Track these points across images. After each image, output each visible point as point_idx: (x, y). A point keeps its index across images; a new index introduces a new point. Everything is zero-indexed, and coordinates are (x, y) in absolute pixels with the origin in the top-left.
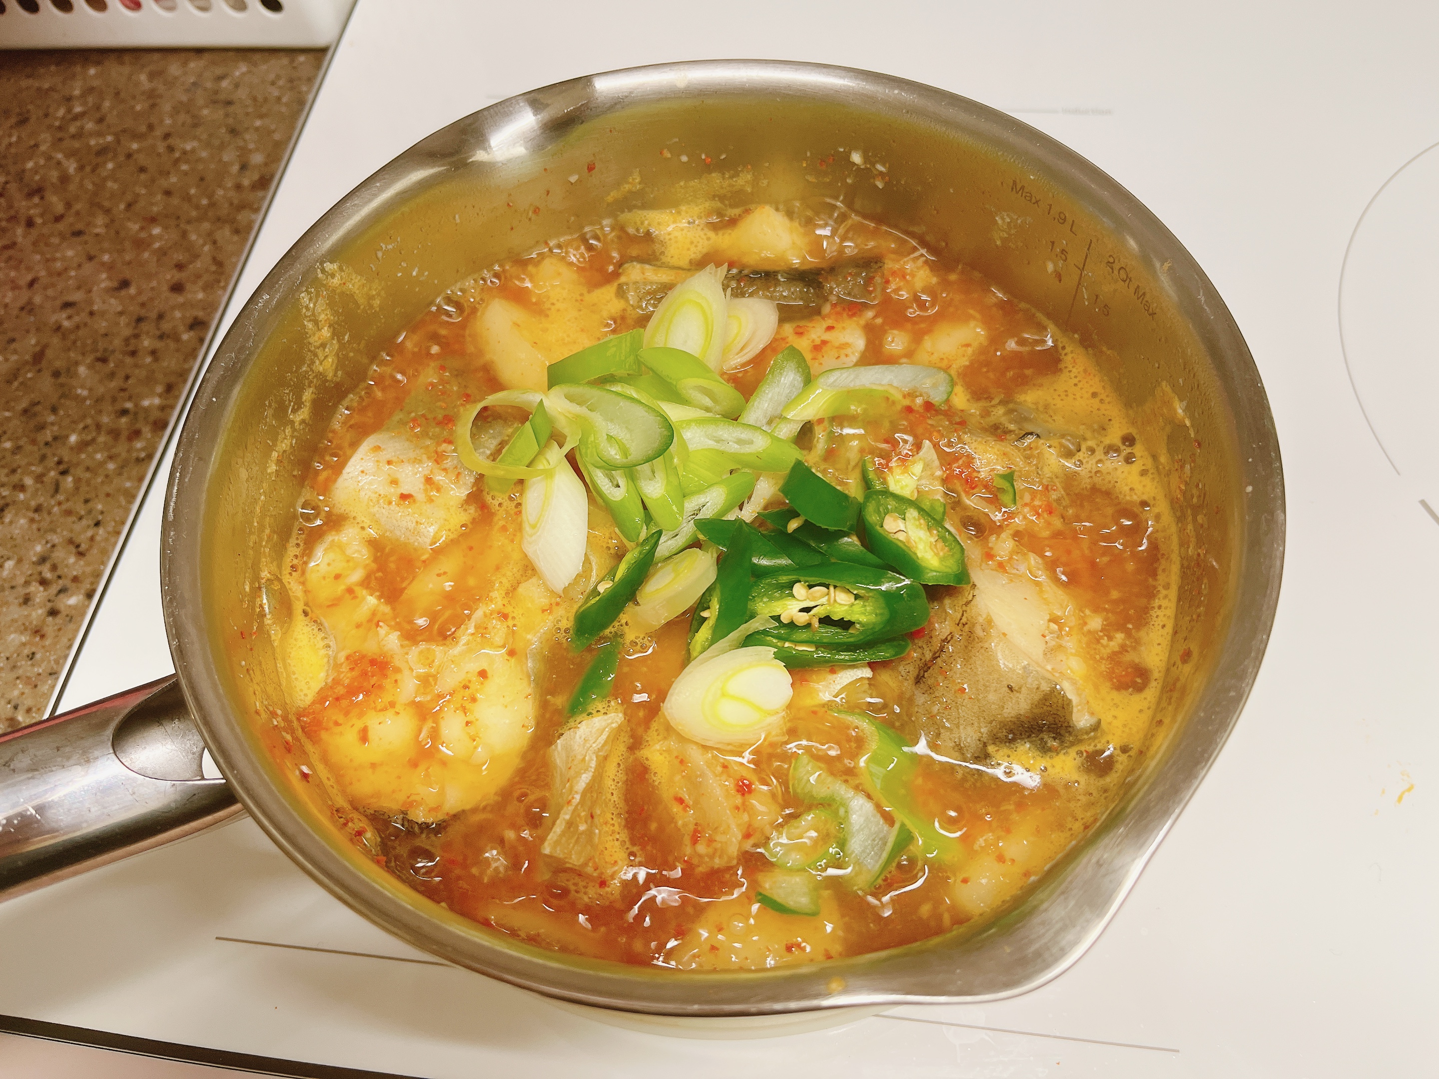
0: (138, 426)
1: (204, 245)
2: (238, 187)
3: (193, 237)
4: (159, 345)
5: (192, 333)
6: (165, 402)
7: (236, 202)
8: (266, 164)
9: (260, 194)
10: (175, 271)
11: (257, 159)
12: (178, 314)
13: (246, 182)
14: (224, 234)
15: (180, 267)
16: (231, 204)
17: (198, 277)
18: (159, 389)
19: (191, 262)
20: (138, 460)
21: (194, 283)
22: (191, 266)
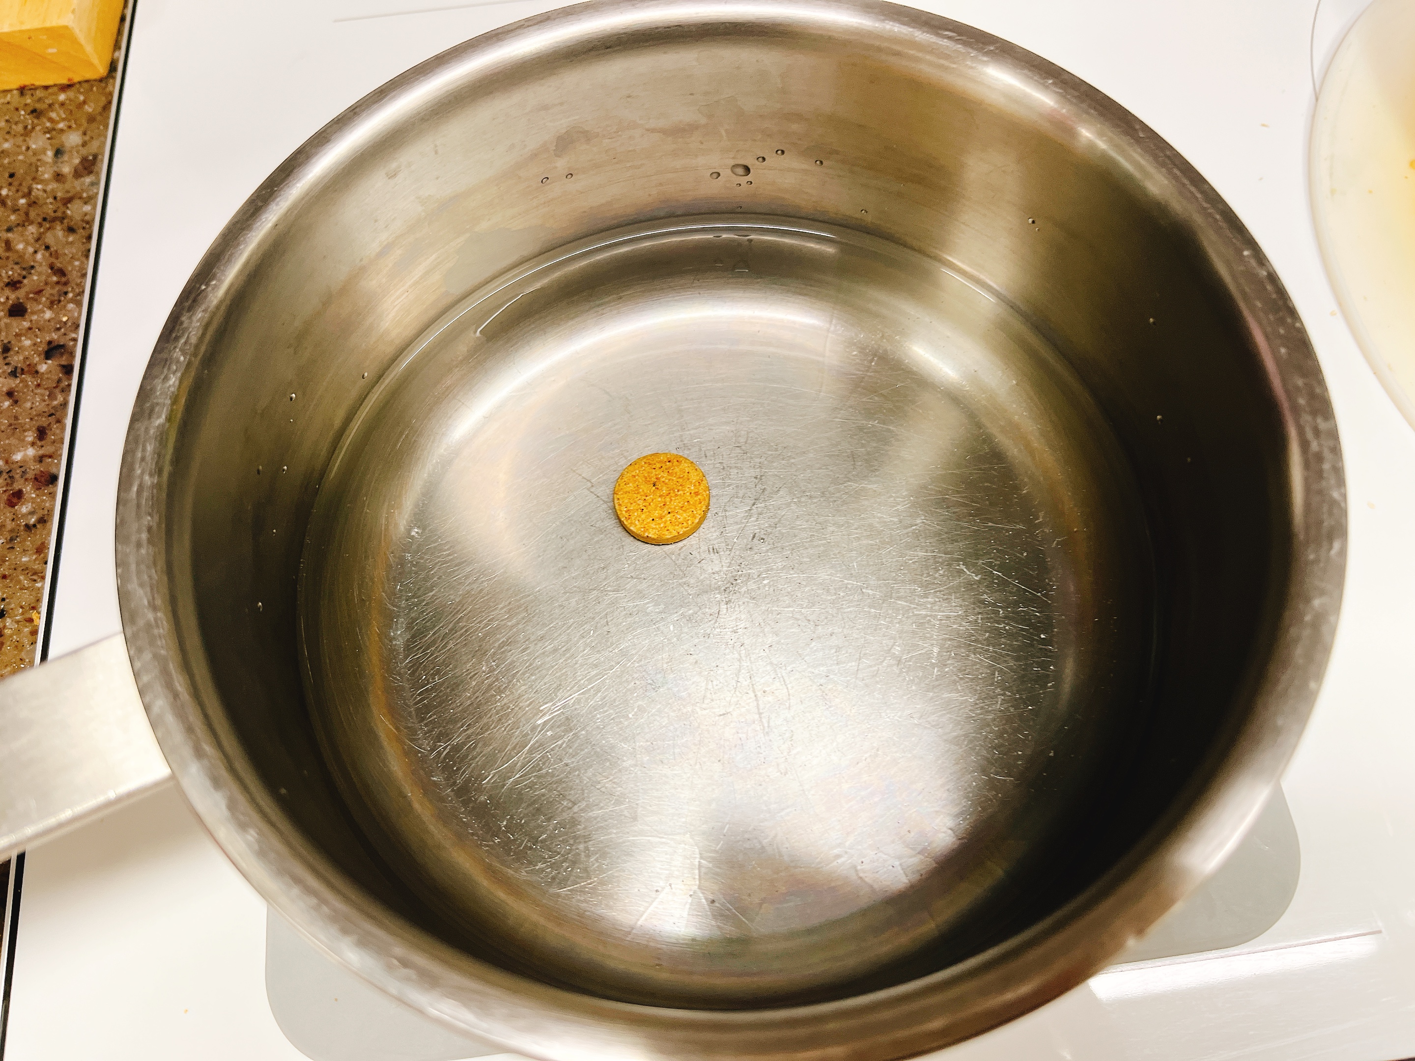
0: (16, 486)
1: (36, 252)
2: (59, 177)
3: (20, 246)
4: (13, 383)
5: (50, 362)
6: (41, 452)
7: (59, 195)
8: (84, 144)
9: (88, 180)
10: (7, 292)
11: (73, 139)
12: (28, 343)
13: (66, 170)
14: (57, 235)
15: (14, 285)
16: (55, 198)
17: (41, 291)
18: (30, 437)
19: (24, 277)
20: (28, 527)
21: (36, 300)
22: (25, 281)
